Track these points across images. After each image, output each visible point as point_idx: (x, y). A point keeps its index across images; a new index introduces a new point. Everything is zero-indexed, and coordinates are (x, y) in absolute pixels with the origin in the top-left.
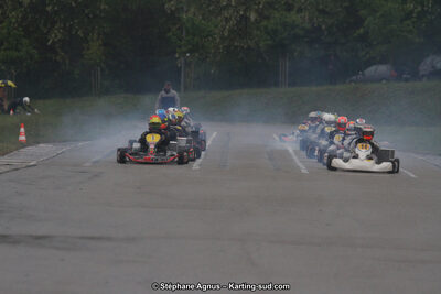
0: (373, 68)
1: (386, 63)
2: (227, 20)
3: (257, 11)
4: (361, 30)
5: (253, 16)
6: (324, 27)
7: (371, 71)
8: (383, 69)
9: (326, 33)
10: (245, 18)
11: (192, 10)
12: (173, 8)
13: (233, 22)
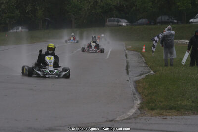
0: (140, 20)
1: (144, 18)
2: (90, 3)
4: (134, 8)
6: (124, 6)
7: (140, 21)
8: (144, 20)
9: (125, 8)
10: (97, 2)
13: (92, 4)
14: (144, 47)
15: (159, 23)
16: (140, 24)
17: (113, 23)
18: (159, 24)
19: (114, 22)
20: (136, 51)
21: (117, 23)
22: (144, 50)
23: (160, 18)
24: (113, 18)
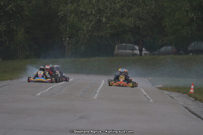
2: (91, 21)
3: (106, 17)
5: (104, 20)
6: (141, 26)
7: (163, 49)
8: (169, 48)
9: (142, 29)
10: (99, 21)
11: (73, 16)
12: (62, 15)
13: (94, 22)
14: (192, 87)
15: (191, 51)
16: (164, 54)
17: (124, 51)
18: (191, 54)
19: (126, 49)
20: (179, 92)
21: (131, 51)
22: (192, 91)
23: (193, 44)
24: (124, 44)
